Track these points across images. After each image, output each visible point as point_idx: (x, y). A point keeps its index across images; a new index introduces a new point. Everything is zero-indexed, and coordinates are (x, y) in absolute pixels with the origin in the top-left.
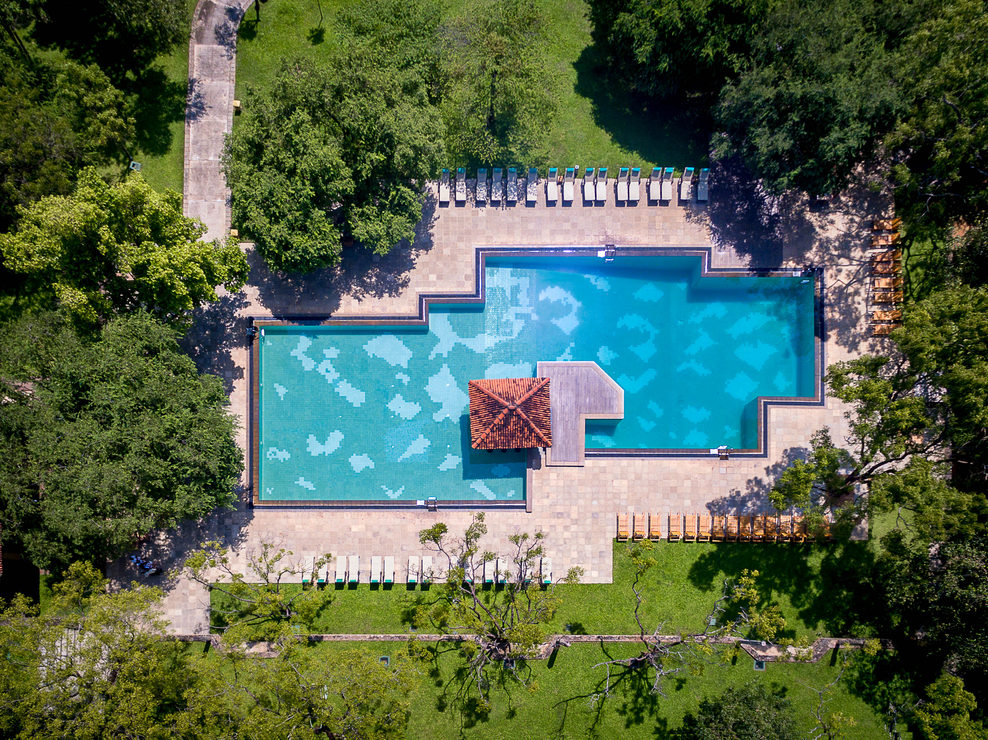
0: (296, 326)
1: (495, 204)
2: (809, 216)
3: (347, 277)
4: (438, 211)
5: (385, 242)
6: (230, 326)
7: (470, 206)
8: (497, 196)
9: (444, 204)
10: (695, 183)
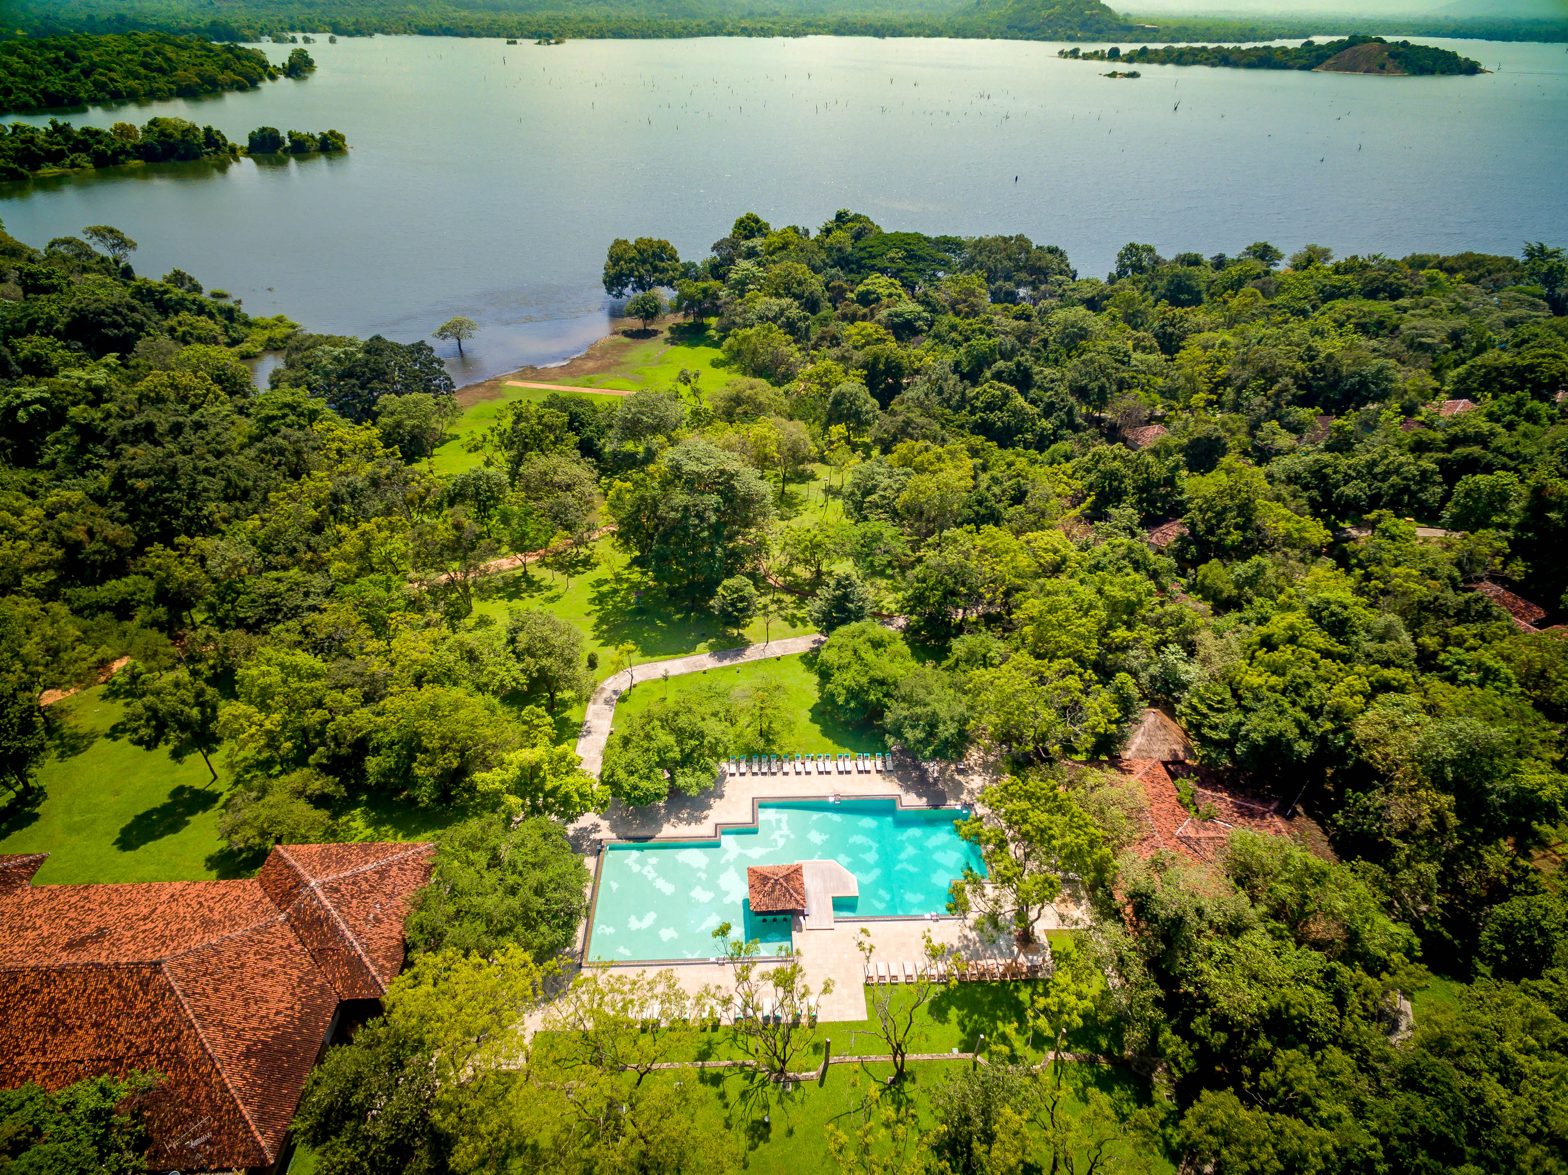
0: (631, 843)
1: (764, 774)
2: (957, 777)
3: (669, 813)
4: (728, 778)
5: (695, 788)
6: (585, 844)
7: (749, 776)
8: (765, 769)
9: (732, 775)
10: (884, 762)
